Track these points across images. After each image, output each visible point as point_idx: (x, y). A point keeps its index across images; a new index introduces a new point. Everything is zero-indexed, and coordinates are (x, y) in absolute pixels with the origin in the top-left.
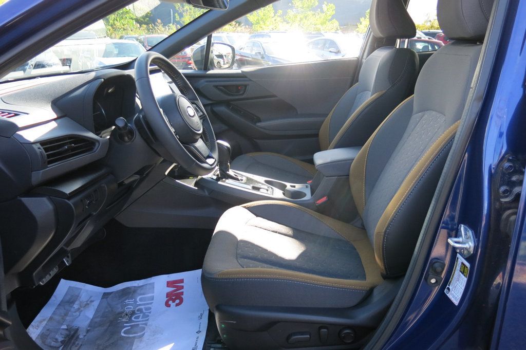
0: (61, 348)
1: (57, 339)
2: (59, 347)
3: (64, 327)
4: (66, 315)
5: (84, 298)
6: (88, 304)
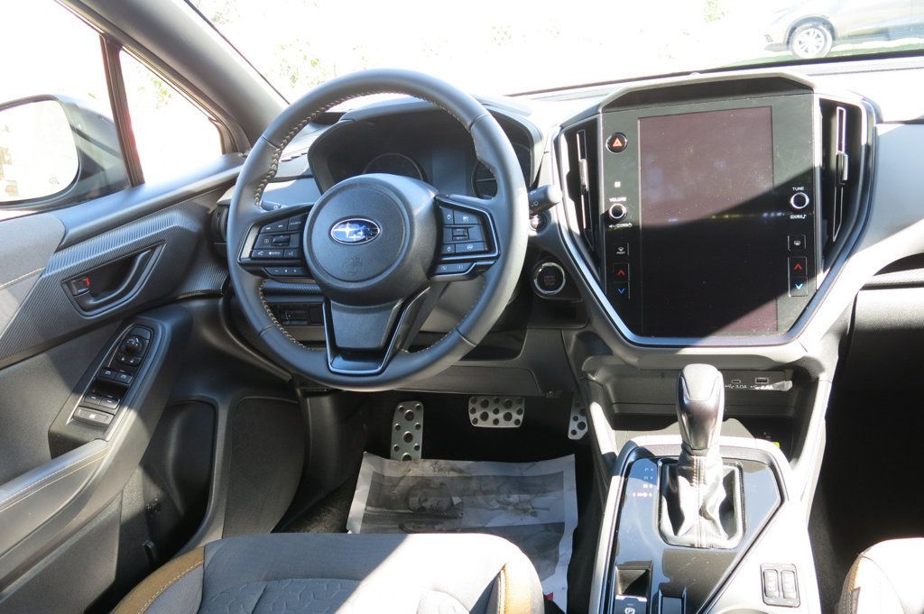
0: (409, 511)
1: (426, 500)
2: (409, 509)
3: (456, 500)
4: (485, 493)
5: (540, 501)
6: (525, 511)
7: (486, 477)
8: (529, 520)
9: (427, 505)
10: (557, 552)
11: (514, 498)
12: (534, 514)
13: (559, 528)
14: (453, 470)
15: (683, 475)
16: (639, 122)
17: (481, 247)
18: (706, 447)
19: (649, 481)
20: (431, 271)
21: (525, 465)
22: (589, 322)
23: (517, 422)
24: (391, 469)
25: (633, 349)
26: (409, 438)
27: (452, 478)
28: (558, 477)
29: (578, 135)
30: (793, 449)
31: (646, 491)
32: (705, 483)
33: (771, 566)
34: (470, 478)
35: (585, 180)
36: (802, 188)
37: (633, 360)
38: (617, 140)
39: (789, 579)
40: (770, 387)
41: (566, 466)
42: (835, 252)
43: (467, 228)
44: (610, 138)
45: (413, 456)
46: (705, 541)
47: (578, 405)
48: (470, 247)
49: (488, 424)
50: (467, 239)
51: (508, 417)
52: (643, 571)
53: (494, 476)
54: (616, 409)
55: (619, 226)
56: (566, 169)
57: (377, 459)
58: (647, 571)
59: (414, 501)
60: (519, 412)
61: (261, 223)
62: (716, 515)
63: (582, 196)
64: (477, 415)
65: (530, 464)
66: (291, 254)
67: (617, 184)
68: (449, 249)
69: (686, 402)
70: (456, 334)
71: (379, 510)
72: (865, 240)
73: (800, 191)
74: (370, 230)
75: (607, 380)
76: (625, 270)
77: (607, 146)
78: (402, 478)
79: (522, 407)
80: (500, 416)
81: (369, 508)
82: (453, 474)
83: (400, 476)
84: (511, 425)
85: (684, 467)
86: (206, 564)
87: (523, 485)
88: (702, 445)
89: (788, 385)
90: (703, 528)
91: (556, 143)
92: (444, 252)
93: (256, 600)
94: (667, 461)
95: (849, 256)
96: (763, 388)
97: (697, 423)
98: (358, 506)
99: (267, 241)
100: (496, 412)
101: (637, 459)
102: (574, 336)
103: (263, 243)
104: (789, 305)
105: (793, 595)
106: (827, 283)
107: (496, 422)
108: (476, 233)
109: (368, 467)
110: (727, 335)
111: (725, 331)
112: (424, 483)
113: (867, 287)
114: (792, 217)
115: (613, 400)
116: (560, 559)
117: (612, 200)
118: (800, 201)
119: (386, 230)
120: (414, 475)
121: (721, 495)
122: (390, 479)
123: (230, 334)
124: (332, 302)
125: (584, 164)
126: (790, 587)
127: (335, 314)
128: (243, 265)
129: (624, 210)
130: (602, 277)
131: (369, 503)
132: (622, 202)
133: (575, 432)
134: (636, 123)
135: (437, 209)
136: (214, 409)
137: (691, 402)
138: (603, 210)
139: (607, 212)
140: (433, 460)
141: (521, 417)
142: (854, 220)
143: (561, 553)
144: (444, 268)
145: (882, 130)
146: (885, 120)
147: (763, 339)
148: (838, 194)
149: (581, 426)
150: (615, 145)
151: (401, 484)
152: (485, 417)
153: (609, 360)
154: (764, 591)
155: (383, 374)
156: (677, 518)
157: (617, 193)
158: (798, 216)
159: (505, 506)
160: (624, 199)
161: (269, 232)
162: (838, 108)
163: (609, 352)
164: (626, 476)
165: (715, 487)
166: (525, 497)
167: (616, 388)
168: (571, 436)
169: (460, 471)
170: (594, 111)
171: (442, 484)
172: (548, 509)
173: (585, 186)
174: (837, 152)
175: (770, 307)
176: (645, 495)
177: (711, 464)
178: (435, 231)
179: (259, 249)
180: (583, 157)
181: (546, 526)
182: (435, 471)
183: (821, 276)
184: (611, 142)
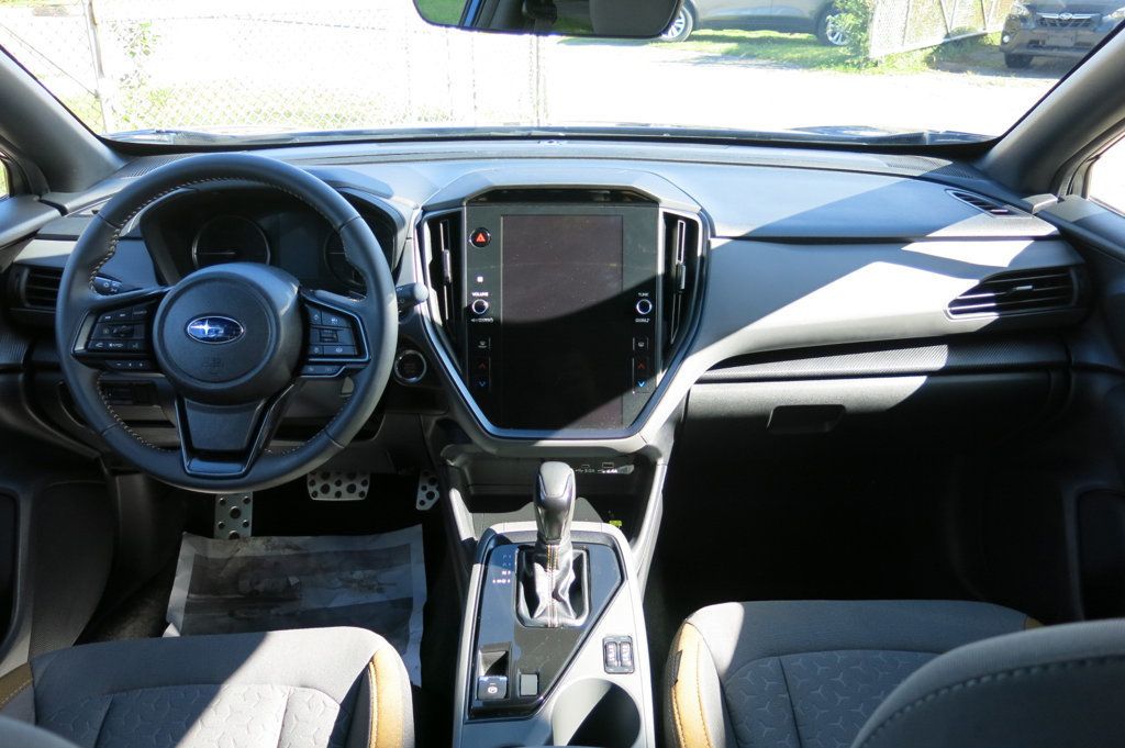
0: (240, 596)
1: (258, 583)
2: (239, 593)
3: (293, 580)
4: (326, 571)
5: (386, 576)
6: (370, 588)
7: (327, 553)
8: (376, 598)
9: (260, 587)
10: (407, 630)
11: (358, 574)
12: (380, 591)
13: (407, 603)
14: (288, 547)
15: (539, 563)
16: (502, 218)
17: (351, 351)
18: (559, 537)
19: (507, 568)
20: (297, 371)
21: (369, 538)
22: (449, 409)
23: (362, 494)
24: (216, 550)
25: (494, 441)
26: (236, 514)
27: (287, 556)
28: (405, 550)
29: (441, 225)
30: (632, 532)
31: (505, 578)
32: (557, 568)
33: (612, 639)
34: (307, 555)
35: (449, 274)
36: (646, 295)
37: (491, 450)
38: (481, 236)
39: (626, 648)
40: (615, 471)
41: (413, 537)
42: (673, 354)
43: (336, 331)
44: (473, 233)
45: (241, 535)
46: (556, 621)
47: (426, 474)
48: (339, 350)
49: (330, 497)
50: (335, 341)
51: (351, 489)
52: (502, 653)
53: (335, 553)
54: (472, 491)
55: (481, 320)
56: (429, 258)
57: (198, 539)
58: (507, 653)
59: (244, 585)
60: (364, 484)
61: (98, 311)
62: (566, 597)
63: (445, 288)
64: (318, 487)
65: (373, 536)
66: (136, 346)
67: (480, 279)
68: (316, 350)
69: (542, 498)
70: (325, 436)
71: (203, 597)
72: (698, 343)
73: (644, 297)
74: (232, 329)
75: (465, 463)
76: (487, 365)
77: (470, 240)
78: (229, 559)
79: (368, 478)
80: (343, 488)
81: (193, 596)
82: (288, 552)
83: (228, 556)
84: (355, 497)
85: (540, 555)
86: (36, 682)
87: (367, 560)
88: (555, 534)
89: (631, 469)
90: (556, 610)
91: (419, 228)
92: (311, 352)
93: (103, 715)
94: (523, 547)
95: (684, 359)
96: (608, 472)
97: (551, 516)
98: (179, 594)
99: (106, 331)
100: (338, 484)
101: (496, 546)
102: (433, 422)
103: (101, 333)
104: (633, 399)
105: (629, 663)
106: (667, 382)
107: (338, 494)
108: (345, 336)
109: (188, 551)
110: (577, 428)
111: (576, 425)
112: (254, 563)
113: (701, 381)
114: (638, 320)
115: (470, 483)
116: (411, 637)
117: (474, 294)
118: (644, 307)
119: (249, 332)
120: (243, 554)
121: (571, 577)
122: (215, 561)
123: (31, 413)
124: (186, 400)
125: (447, 254)
126: (626, 656)
127: (190, 413)
128: (78, 356)
129: (486, 304)
130: (463, 367)
131: (191, 591)
132: (484, 298)
133: (424, 501)
134: (500, 219)
135: (302, 306)
136: (14, 502)
137: (547, 500)
138: (465, 304)
139: (470, 306)
140: (265, 538)
141: (366, 489)
142: (688, 326)
143: (411, 631)
144: (311, 369)
145: (715, 243)
146: (717, 234)
147: (610, 431)
148: (677, 300)
149: (431, 495)
150: (478, 240)
151: (229, 565)
152: (325, 489)
153: (468, 448)
154: (606, 661)
155: (246, 478)
156: (533, 601)
157: (480, 288)
158: (643, 320)
159: (348, 583)
160: (486, 294)
161: (108, 321)
162: (679, 221)
163: (469, 441)
164: (486, 564)
165: (566, 571)
166: (370, 572)
167: (473, 471)
168: (419, 507)
169: (297, 548)
170: (458, 203)
171: (276, 564)
172: (395, 584)
173: (448, 277)
174: (677, 262)
175: (616, 403)
176: (504, 581)
177: (564, 552)
178: (300, 330)
179: (99, 341)
180: (446, 247)
181: (394, 603)
182: (267, 549)
183: (660, 376)
184: (475, 237)
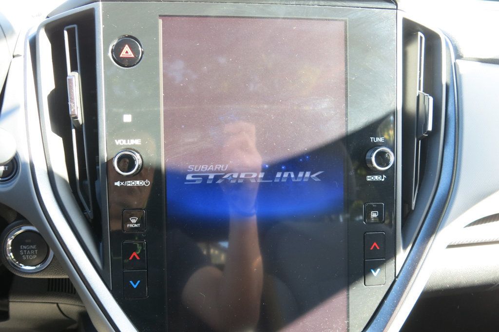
16: (160, 21)
29: (66, 33)
35: (76, 108)
36: (382, 140)
38: (127, 48)
44: (115, 42)
56: (48, 84)
63: (74, 131)
77: (110, 54)
91: (33, 44)
104: (364, 297)
106: (409, 267)
114: (370, 178)
117: (118, 142)
118: (382, 158)
125: (74, 79)
130: (104, 260)
132: (133, 148)
134: (157, 24)
138: (105, 156)
145: (462, 68)
146: (463, 55)
150: (123, 54)
157: (127, 132)
158: (377, 178)
160: (138, 142)
162: (420, 34)
173: (76, 117)
174: (418, 91)
175: (338, 301)
180: (74, 69)
183: (402, 255)
184: (117, 50)
